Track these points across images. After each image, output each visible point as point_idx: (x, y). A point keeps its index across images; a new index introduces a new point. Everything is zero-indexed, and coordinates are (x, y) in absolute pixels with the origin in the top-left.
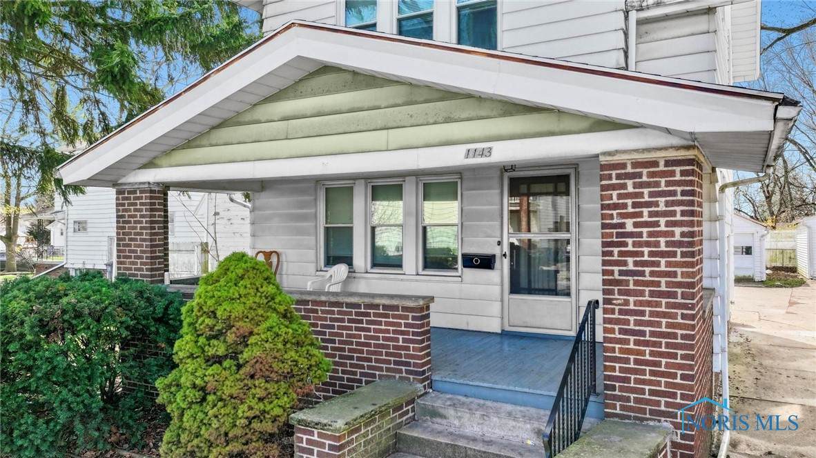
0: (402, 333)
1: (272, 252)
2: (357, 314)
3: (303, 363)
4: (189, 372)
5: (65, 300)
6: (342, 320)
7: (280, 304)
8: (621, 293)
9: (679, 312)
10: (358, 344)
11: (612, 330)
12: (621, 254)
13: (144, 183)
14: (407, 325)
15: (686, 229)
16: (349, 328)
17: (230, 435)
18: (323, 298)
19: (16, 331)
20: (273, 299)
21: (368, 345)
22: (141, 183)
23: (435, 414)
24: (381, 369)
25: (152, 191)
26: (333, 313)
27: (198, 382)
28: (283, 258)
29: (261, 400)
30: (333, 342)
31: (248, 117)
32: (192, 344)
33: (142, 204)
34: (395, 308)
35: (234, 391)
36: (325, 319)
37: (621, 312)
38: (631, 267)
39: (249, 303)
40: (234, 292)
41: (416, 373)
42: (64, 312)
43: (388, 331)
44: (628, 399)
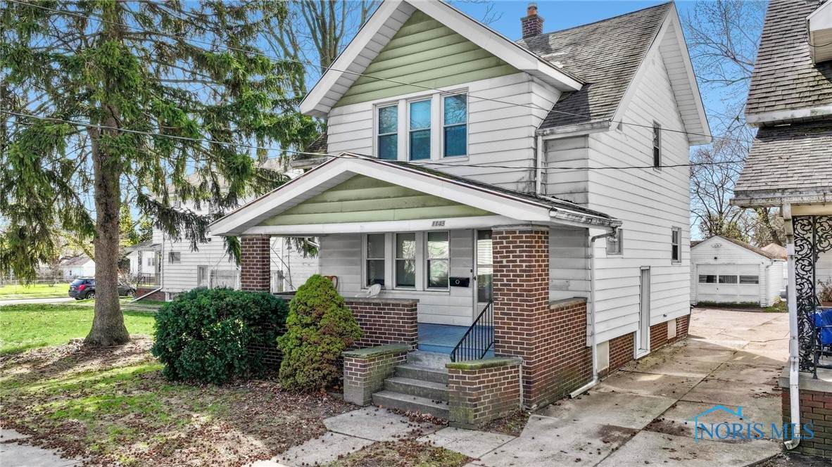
0: (402, 318)
1: (333, 277)
2: (379, 309)
3: (349, 329)
4: (294, 332)
5: (227, 299)
6: (371, 313)
7: (337, 300)
8: (502, 295)
9: (525, 303)
10: (379, 325)
11: (498, 314)
12: (501, 276)
13: (259, 235)
14: (404, 314)
15: (527, 264)
16: (375, 317)
17: (314, 360)
18: (361, 301)
19: (206, 314)
20: (334, 297)
21: (385, 325)
22: (257, 235)
23: (417, 359)
24: (391, 338)
25: (263, 240)
26: (366, 308)
27: (299, 336)
28: (340, 281)
29: (328, 344)
30: (366, 324)
31: (319, 199)
32: (295, 318)
33: (257, 247)
34: (398, 305)
35: (316, 340)
36: (362, 312)
37: (502, 304)
38: (505, 282)
39: (323, 298)
40: (315, 293)
41: (409, 340)
42: (227, 305)
43: (394, 318)
44: (504, 347)
